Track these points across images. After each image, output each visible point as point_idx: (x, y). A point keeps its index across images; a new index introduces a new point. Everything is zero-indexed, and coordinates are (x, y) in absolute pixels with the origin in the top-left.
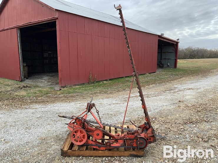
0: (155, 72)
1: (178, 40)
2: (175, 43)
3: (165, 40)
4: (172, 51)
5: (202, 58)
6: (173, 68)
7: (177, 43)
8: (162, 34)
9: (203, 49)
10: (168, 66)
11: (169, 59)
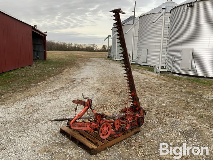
0: (32, 65)
1: (46, 32)
2: (44, 36)
3: (36, 32)
4: (40, 43)
5: (50, 50)
6: (42, 60)
7: (45, 36)
8: (35, 26)
9: (51, 42)
10: (38, 58)
11: (37, 51)
